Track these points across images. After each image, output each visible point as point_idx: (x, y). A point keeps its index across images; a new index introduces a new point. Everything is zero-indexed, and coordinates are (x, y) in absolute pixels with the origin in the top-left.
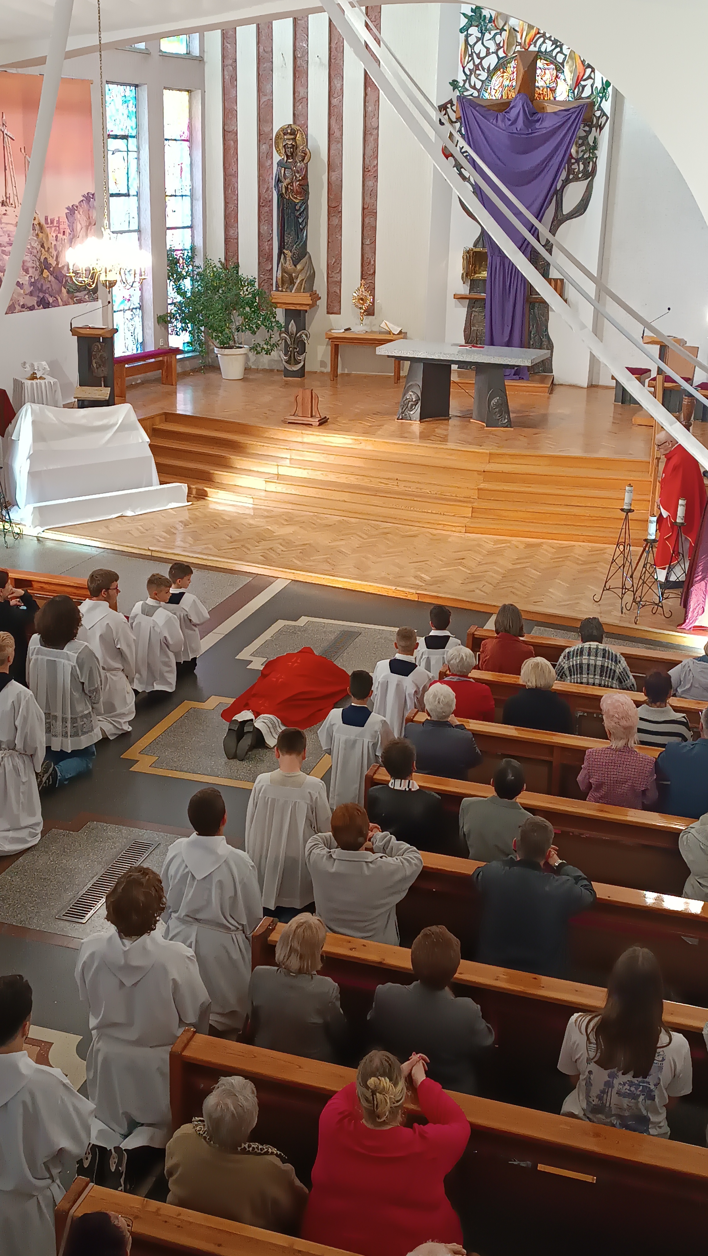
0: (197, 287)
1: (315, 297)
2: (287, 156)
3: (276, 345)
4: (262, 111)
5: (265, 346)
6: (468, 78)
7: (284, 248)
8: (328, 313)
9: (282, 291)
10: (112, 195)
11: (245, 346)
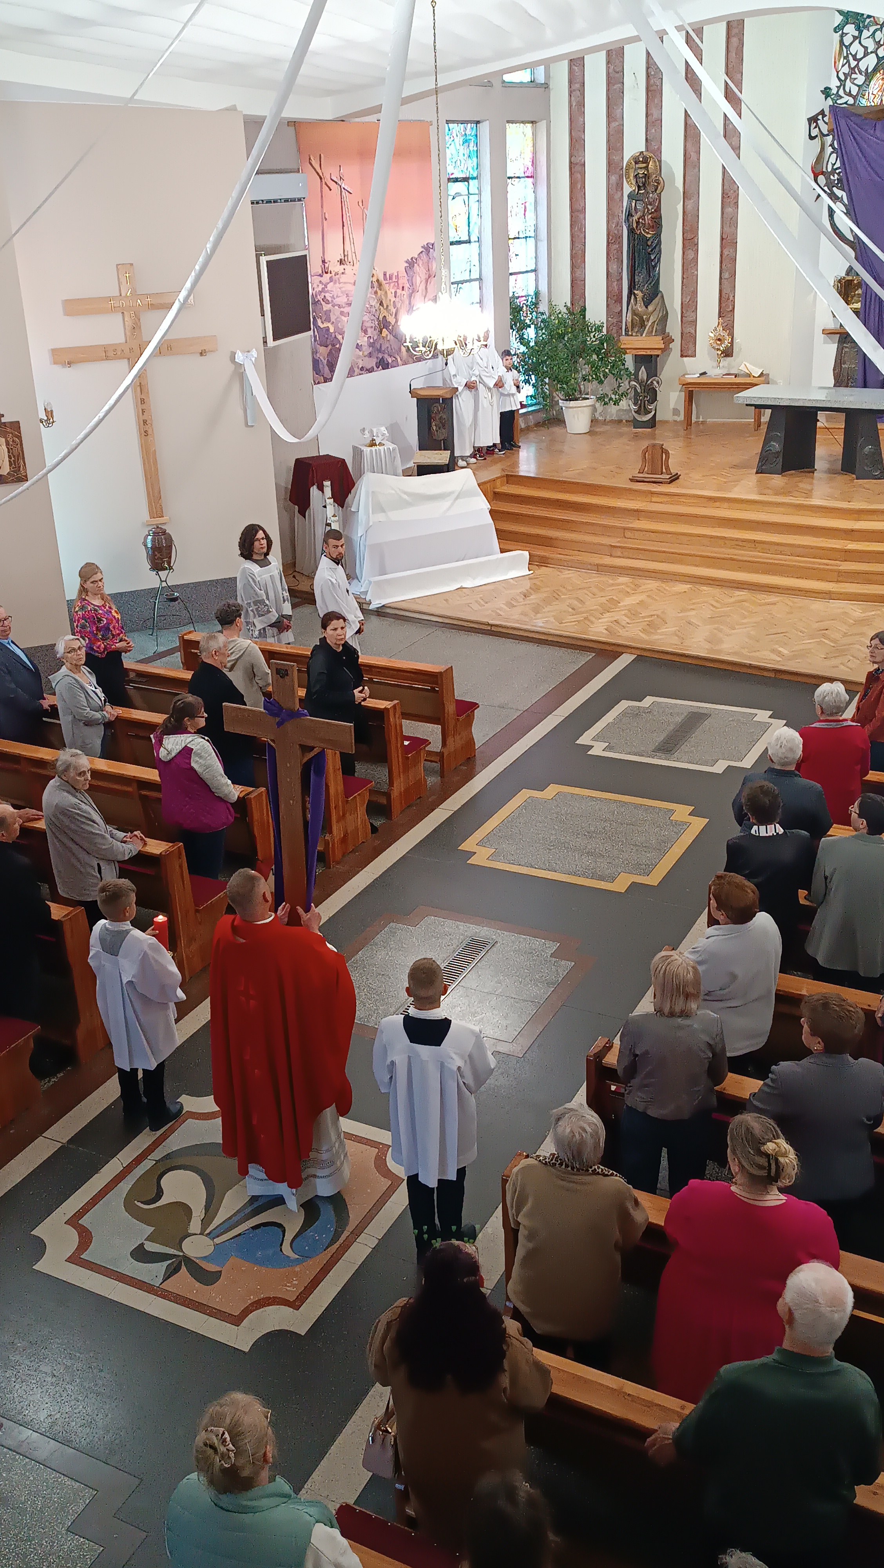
0: (542, 336)
1: (668, 340)
2: (639, 187)
3: (624, 395)
4: (611, 138)
5: (613, 396)
6: (842, 83)
7: (634, 288)
8: (682, 356)
9: (632, 335)
10: (452, 243)
11: (592, 397)
